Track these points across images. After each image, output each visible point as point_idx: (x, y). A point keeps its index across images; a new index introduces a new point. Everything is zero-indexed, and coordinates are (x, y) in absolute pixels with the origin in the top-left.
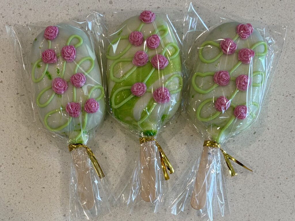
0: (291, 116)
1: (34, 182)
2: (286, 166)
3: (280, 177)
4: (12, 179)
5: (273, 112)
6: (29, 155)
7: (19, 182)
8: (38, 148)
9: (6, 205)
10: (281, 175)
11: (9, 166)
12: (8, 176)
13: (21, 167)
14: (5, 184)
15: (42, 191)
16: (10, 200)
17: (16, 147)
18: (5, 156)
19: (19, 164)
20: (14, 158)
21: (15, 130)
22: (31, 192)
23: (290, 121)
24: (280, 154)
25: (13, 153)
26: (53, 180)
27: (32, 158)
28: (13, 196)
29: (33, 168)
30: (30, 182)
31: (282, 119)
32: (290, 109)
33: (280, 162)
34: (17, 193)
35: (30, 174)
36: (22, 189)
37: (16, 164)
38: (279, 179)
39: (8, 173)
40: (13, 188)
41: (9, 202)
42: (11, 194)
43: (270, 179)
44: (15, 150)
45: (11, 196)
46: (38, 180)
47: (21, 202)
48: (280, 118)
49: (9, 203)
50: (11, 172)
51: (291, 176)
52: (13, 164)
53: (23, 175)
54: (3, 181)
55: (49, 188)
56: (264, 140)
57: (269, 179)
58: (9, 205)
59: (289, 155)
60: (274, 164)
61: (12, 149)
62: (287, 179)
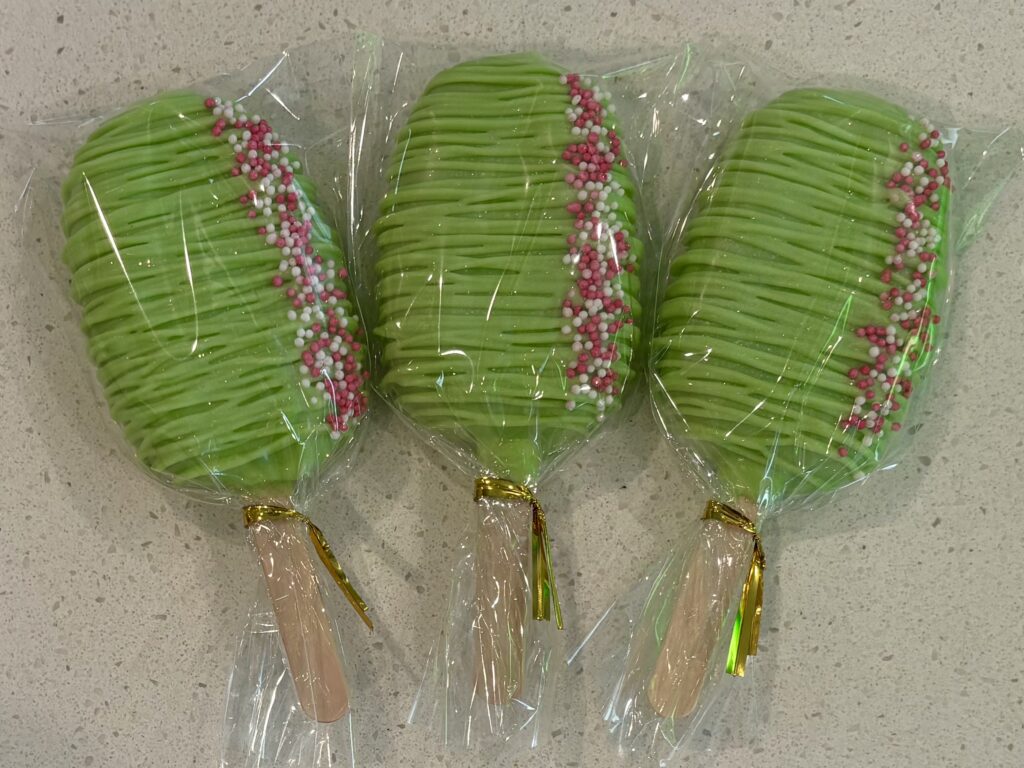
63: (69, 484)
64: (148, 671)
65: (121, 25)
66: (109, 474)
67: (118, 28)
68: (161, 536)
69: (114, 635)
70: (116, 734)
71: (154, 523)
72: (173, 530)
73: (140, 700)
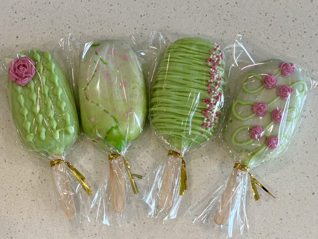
0: (278, 178)
1: (34, 214)
2: (268, 224)
3: (262, 233)
4: (14, 209)
5: (261, 172)
6: (32, 188)
7: (21, 212)
8: (42, 182)
9: (7, 233)
10: (263, 231)
11: (14, 196)
12: (11, 206)
13: (24, 198)
14: (7, 213)
15: (41, 222)
16: (10, 228)
17: (21, 180)
18: (11, 187)
19: (23, 195)
20: (18, 190)
21: (22, 163)
22: (31, 222)
23: (276, 182)
24: (264, 212)
25: (18, 184)
26: (52, 213)
27: (35, 191)
28: (14, 225)
29: (35, 201)
30: (31, 213)
31: (269, 180)
32: (277, 171)
33: (263, 219)
34: (18, 222)
35: (32, 205)
36: (23, 219)
37: (19, 195)
38: (261, 235)
39: (11, 203)
40: (15, 217)
41: (9, 229)
42: (12, 222)
43: (253, 234)
44: (21, 182)
45: (12, 224)
46: (38, 212)
47: (20, 231)
48: (268, 179)
49: (9, 231)
50: (15, 202)
51: (272, 233)
52: (17, 195)
53: (25, 206)
54: (6, 209)
55: (48, 221)
56: (251, 197)
57: (251, 234)
58: (9, 232)
59: (272, 213)
60: (257, 221)
61: (18, 181)
62: (268, 235)
63: (11, 163)
64: (29, 215)
65: (33, 40)
66: (22, 161)
67: (33, 41)
68: (35, 179)
69: (21, 205)
70: (19, 231)
71: (33, 175)
72: (38, 177)
73: (26, 222)
